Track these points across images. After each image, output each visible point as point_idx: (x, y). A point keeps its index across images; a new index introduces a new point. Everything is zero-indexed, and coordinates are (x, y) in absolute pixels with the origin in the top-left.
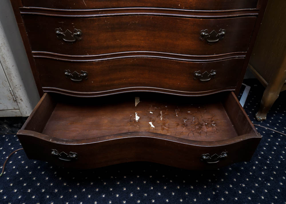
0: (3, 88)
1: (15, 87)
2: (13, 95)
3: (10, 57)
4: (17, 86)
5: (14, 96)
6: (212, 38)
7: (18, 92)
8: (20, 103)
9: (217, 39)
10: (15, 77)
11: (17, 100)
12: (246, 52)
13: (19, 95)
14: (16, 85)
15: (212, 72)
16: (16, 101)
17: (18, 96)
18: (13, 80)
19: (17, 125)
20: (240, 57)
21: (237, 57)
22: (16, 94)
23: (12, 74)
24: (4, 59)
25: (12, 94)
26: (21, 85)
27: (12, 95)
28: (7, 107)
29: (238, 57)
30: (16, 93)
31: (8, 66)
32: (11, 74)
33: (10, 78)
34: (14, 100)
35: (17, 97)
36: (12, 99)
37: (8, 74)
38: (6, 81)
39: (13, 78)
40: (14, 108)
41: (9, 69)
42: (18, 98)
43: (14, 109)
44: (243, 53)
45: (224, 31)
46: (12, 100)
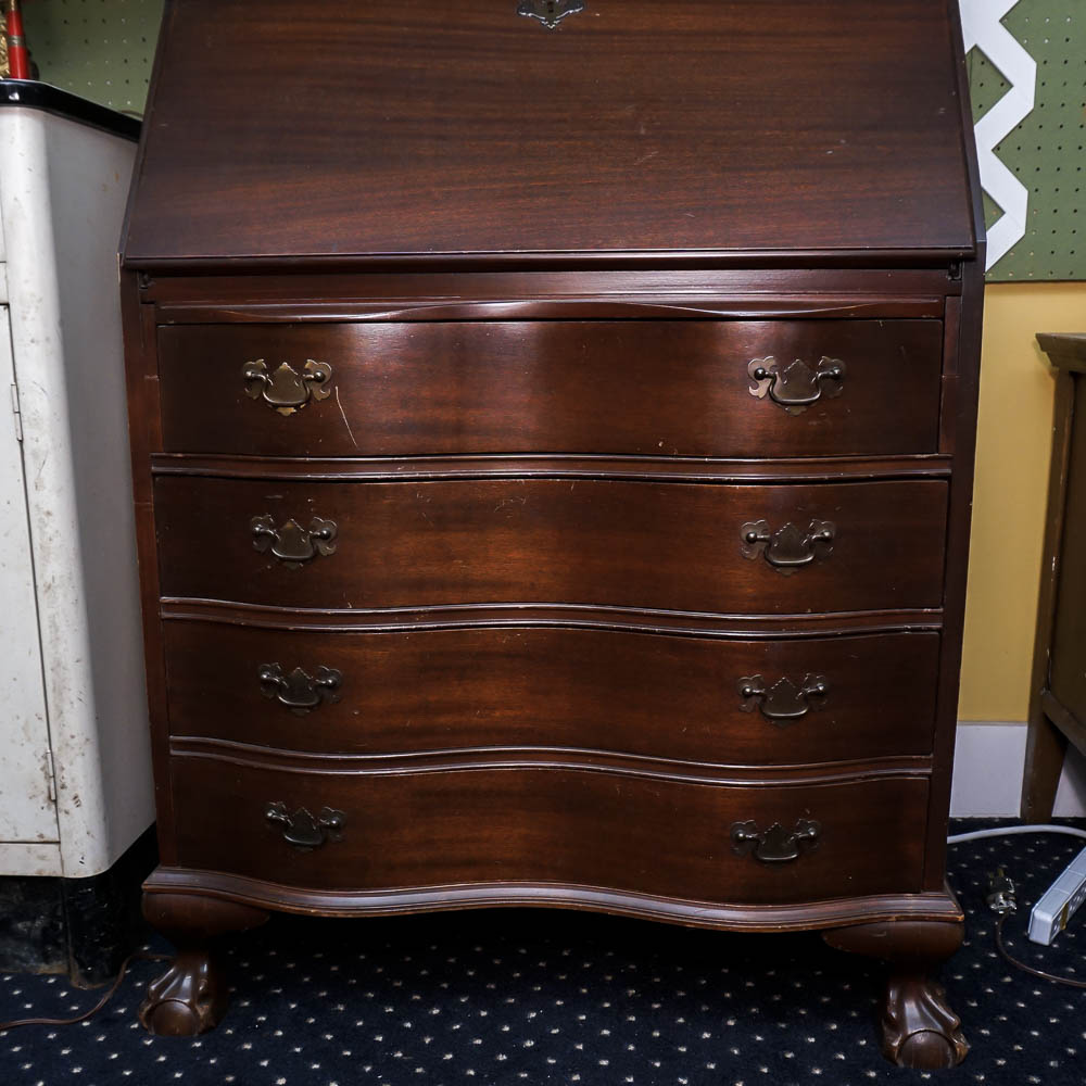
0: (22, 745)
1: (67, 745)
2: (52, 774)
3: (76, 627)
4: (76, 740)
5: (52, 780)
6: (786, 552)
7: (71, 764)
8: (67, 812)
9: (805, 556)
10: (77, 704)
11: (60, 801)
12: (941, 610)
13: (73, 780)
14: (73, 737)
15: (809, 684)
16: (55, 801)
17: (68, 782)
18: (65, 715)
19: (29, 924)
20: (919, 630)
21: (907, 630)
22: (64, 774)
23: (70, 690)
24: (57, 630)
25: (46, 773)
26: (87, 740)
27: (47, 777)
28: (15, 828)
29: (912, 630)
30: (63, 769)
31: (63, 660)
32: (65, 688)
33: (57, 706)
34: (50, 797)
35: (63, 787)
36: (43, 792)
37: (54, 690)
38: (40, 719)
39: (67, 707)
40: (41, 836)
41: (64, 668)
42: (64, 791)
43: (38, 840)
44: (927, 613)
45: (828, 528)
46: (42, 799)
